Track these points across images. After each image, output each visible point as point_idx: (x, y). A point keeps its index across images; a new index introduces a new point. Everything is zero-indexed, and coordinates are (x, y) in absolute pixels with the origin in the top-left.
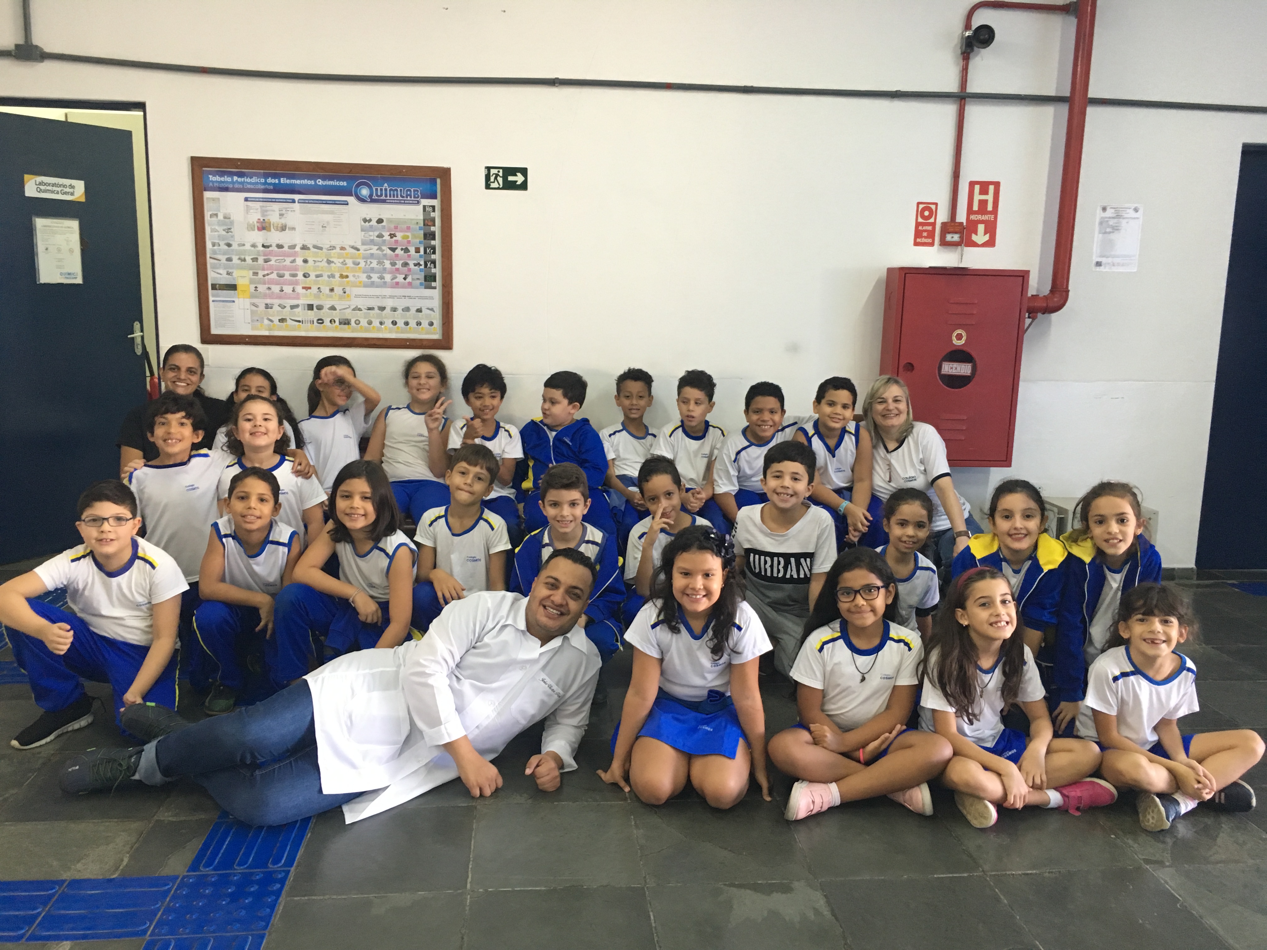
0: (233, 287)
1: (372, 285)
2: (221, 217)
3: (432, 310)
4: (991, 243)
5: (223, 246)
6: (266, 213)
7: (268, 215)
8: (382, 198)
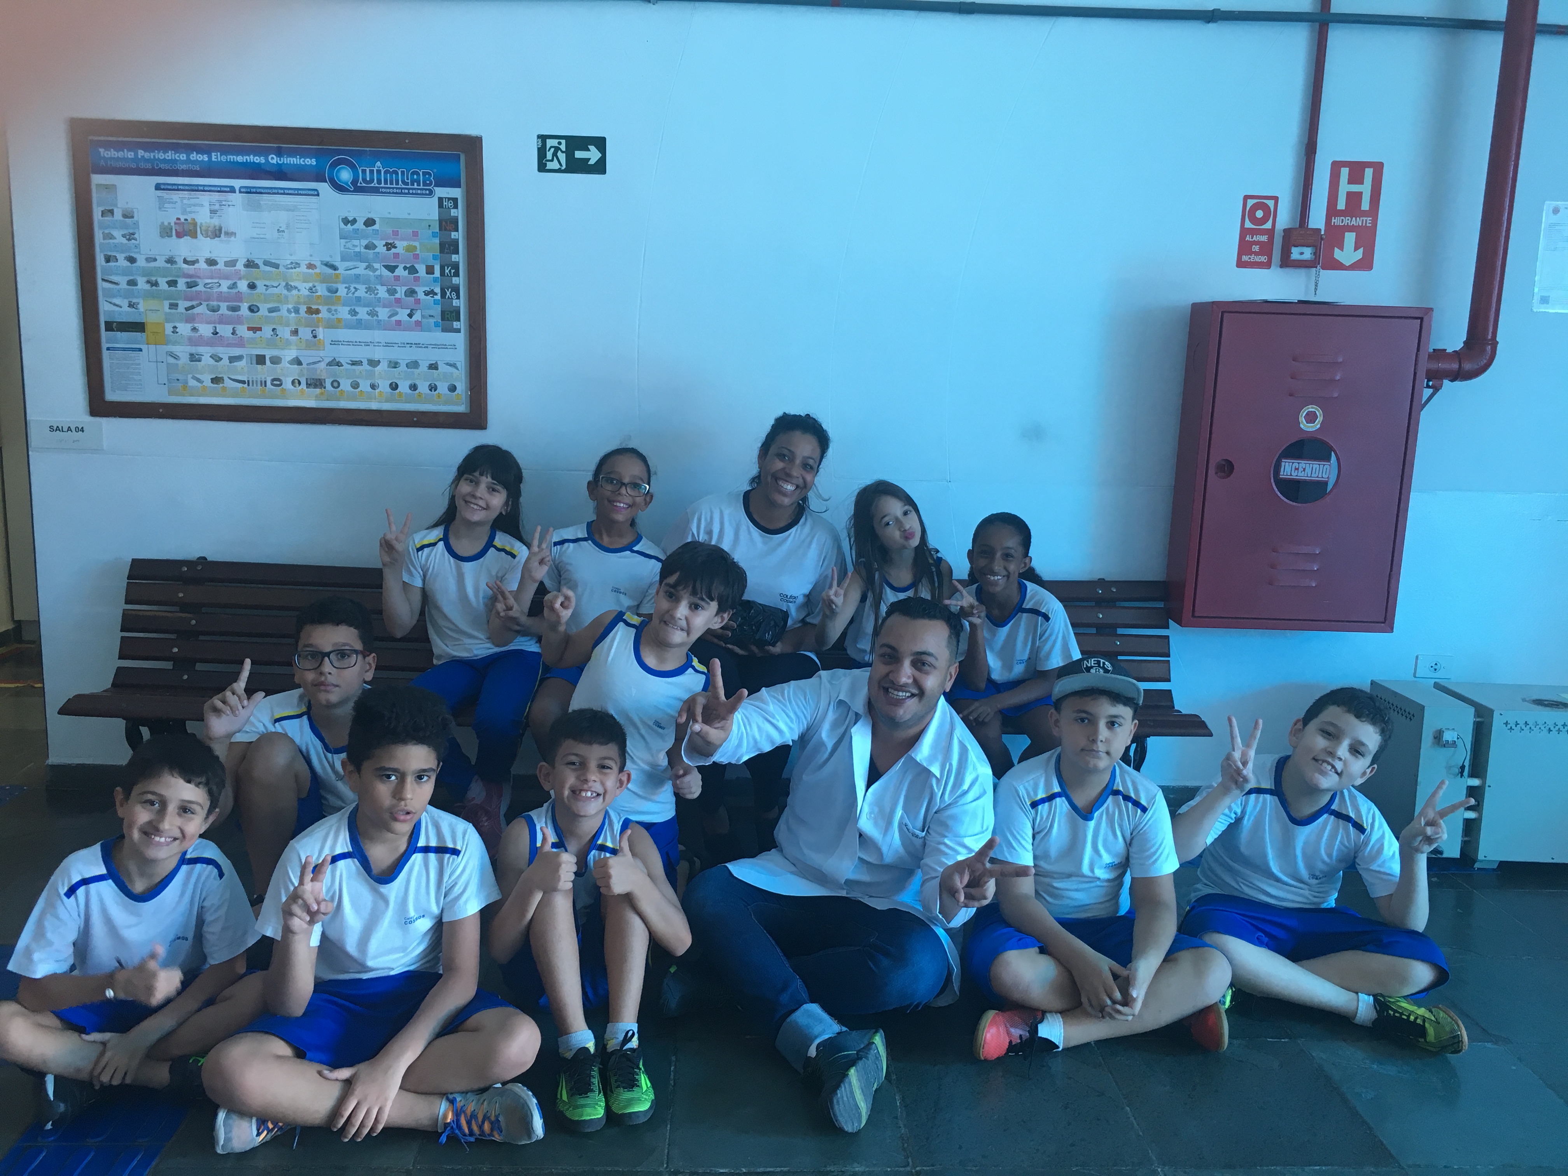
0: (138, 327)
1: (359, 325)
2: (118, 214)
3: (454, 365)
4: (1366, 264)
5: (122, 262)
6: (188, 209)
7: (190, 212)
8: (372, 185)
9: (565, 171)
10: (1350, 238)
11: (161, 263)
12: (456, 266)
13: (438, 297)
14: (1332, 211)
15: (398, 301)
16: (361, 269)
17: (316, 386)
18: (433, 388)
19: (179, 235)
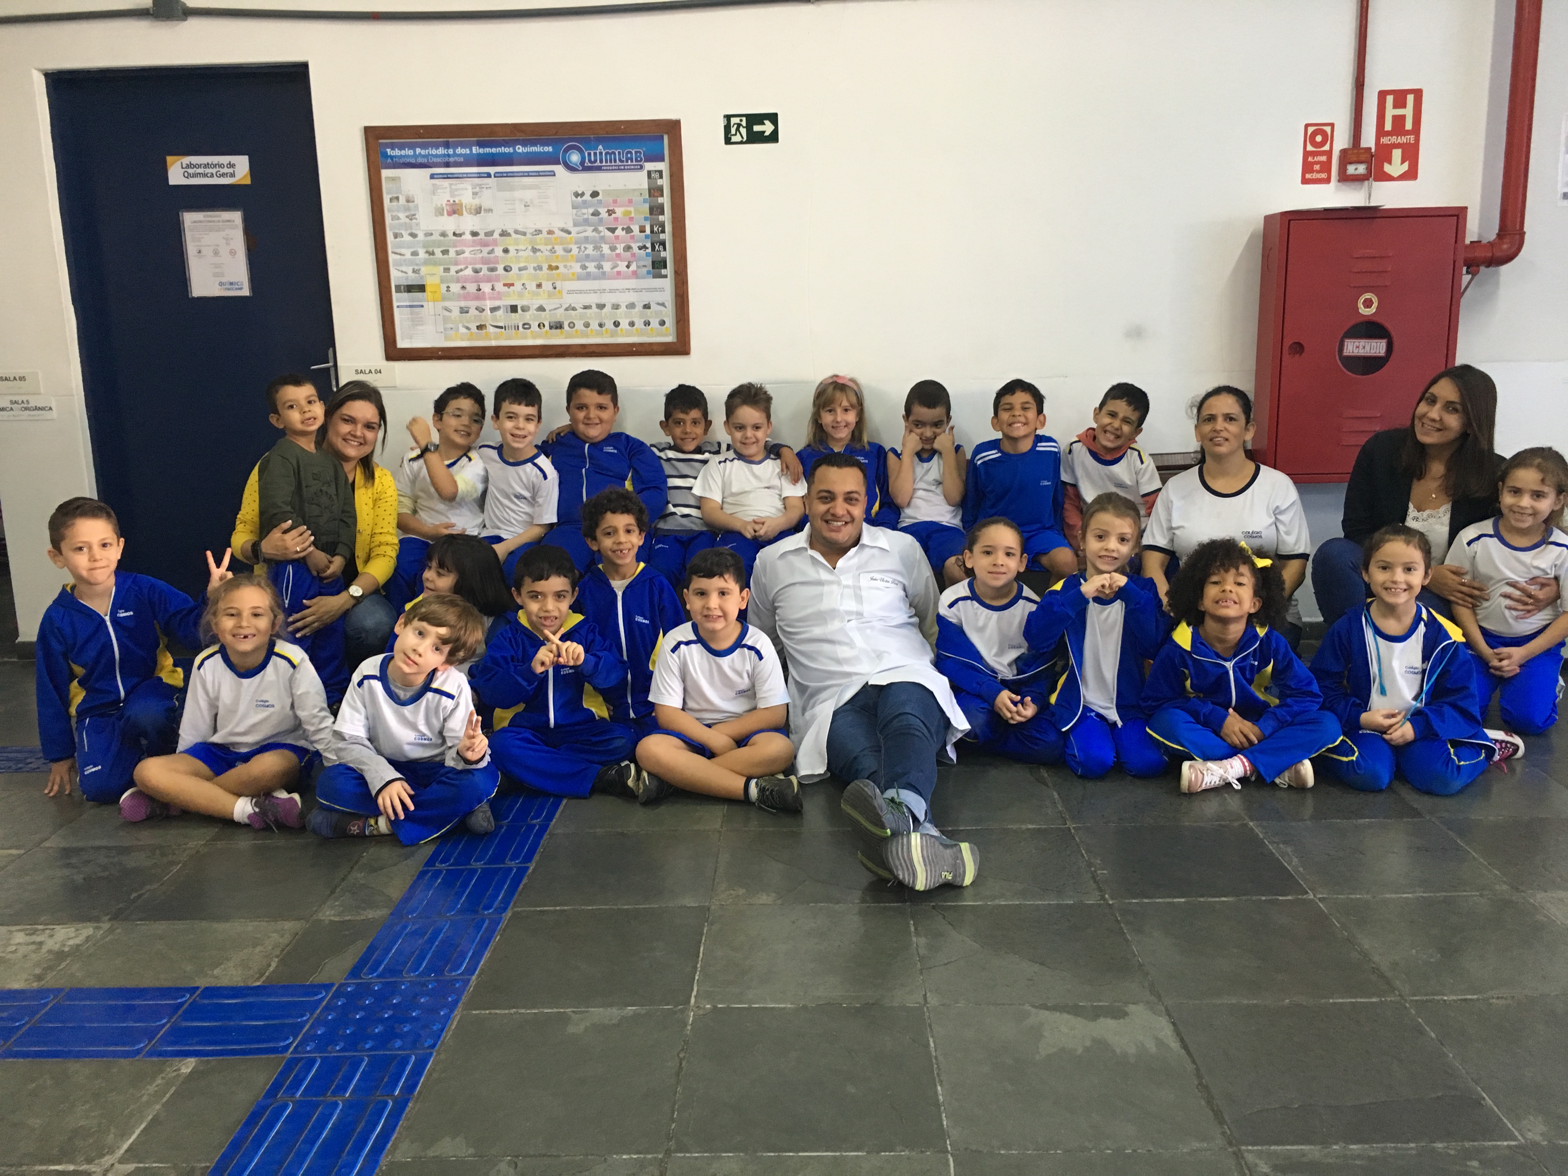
0: (421, 288)
1: (588, 277)
2: (402, 200)
3: (663, 305)
4: (1411, 174)
5: (407, 238)
6: (456, 193)
7: (458, 195)
8: (596, 164)
9: (746, 142)
10: (1397, 154)
11: (436, 237)
12: (662, 225)
13: (649, 250)
14: (1380, 131)
15: (618, 255)
16: (589, 232)
17: (557, 328)
18: (647, 323)
19: (449, 214)
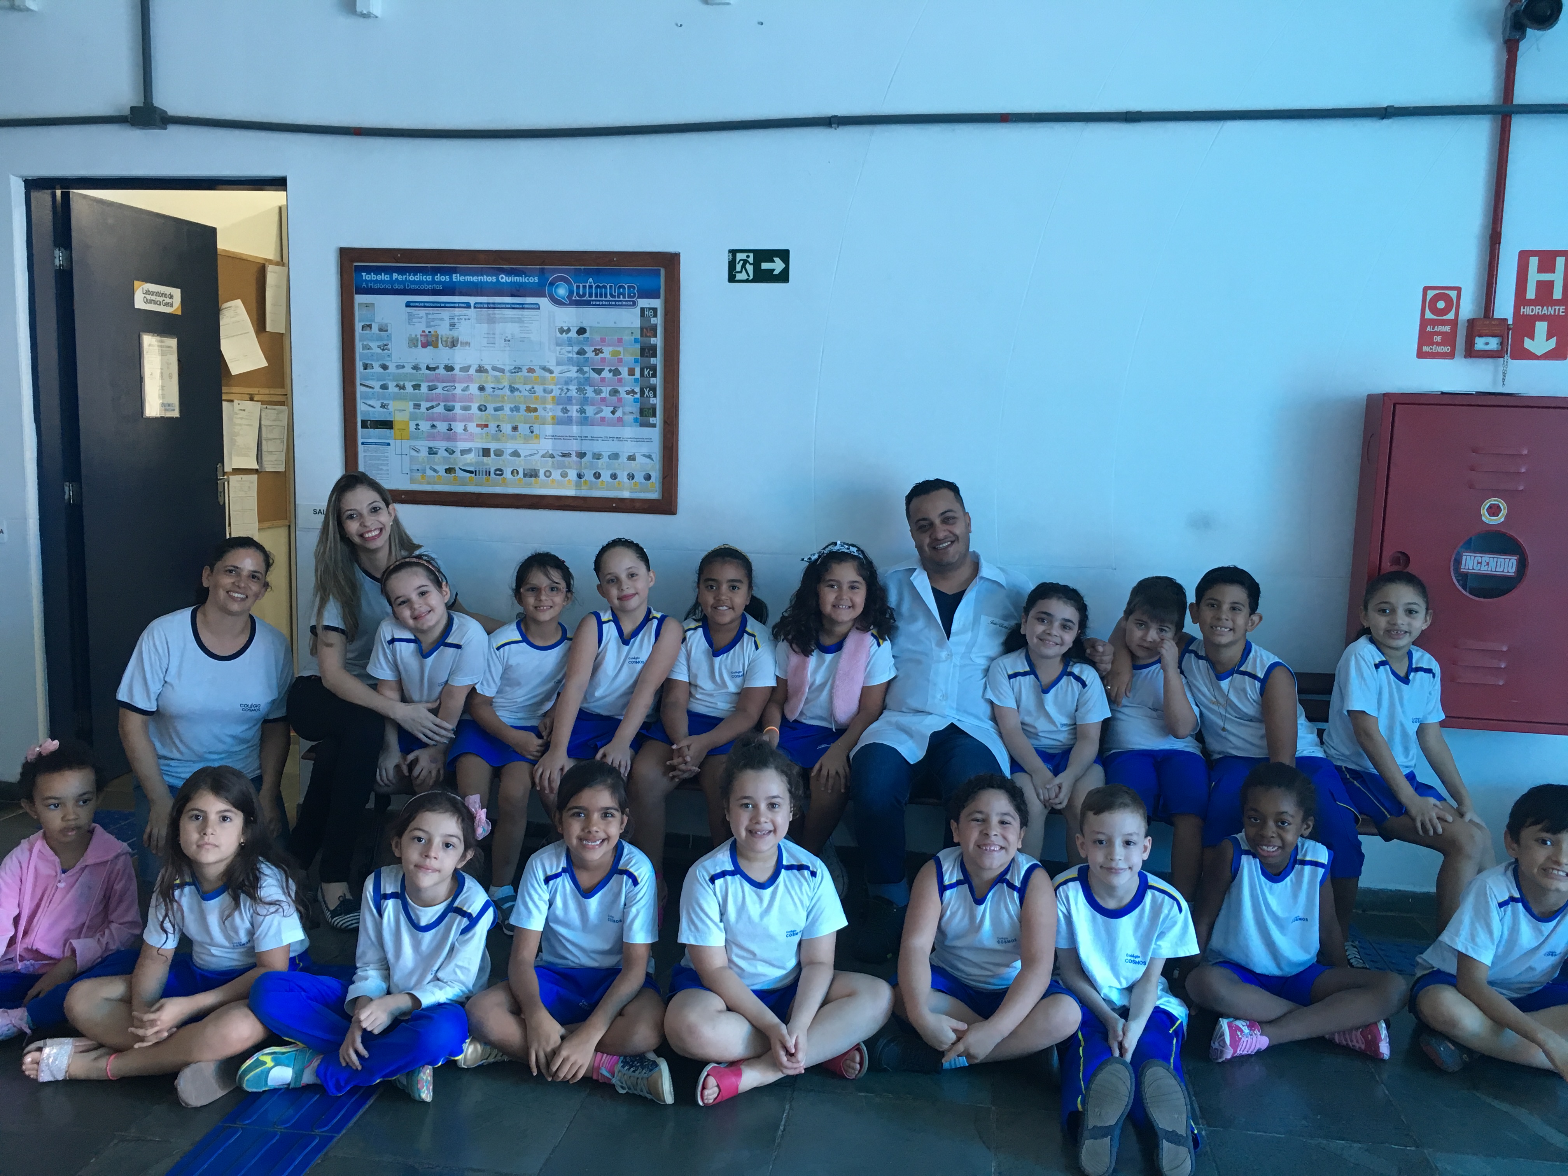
0: (387, 425)
1: (569, 421)
2: (375, 328)
3: (649, 457)
4: (1559, 353)
5: (377, 369)
6: (432, 323)
7: (435, 326)
8: (585, 299)
9: (753, 281)
10: (1541, 328)
11: (408, 369)
12: (654, 369)
13: (638, 396)
14: (1520, 300)
15: (603, 400)
16: (573, 372)
17: (531, 476)
18: (630, 477)
19: (425, 345)
